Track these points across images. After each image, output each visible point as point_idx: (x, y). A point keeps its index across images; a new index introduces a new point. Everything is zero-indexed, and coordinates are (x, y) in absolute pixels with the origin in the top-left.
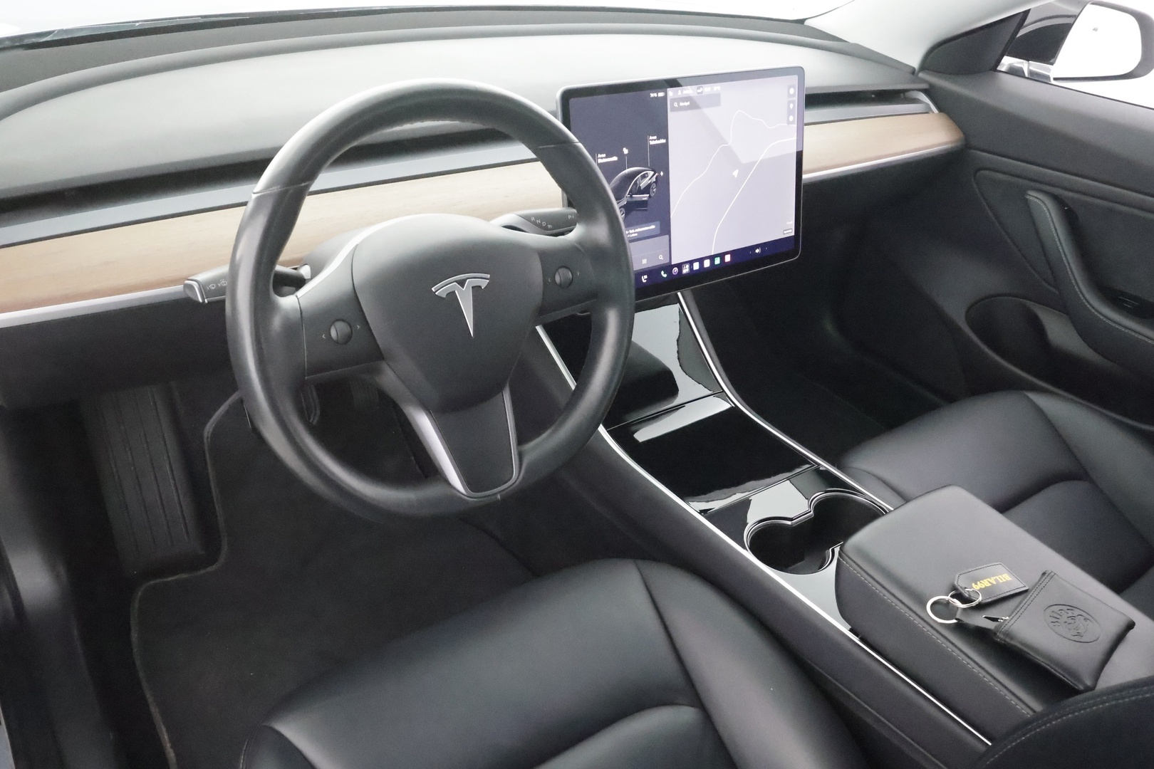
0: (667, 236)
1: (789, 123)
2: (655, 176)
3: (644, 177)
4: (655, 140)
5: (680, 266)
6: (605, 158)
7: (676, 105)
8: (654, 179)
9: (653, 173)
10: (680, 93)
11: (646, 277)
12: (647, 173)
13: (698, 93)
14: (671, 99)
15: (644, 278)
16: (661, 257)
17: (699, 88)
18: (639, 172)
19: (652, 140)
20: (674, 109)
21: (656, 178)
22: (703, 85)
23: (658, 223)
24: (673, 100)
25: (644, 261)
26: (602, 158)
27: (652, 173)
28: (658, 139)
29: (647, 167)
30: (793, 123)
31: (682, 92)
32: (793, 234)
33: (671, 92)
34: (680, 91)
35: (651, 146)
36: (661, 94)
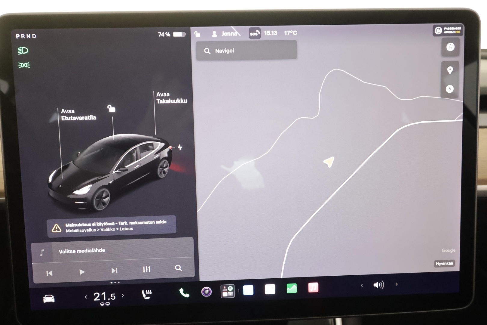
0: (191, 239)
1: (444, 94)
2: (167, 150)
3: (146, 148)
4: (166, 98)
5: (216, 286)
6: (73, 115)
7: (207, 51)
8: (165, 153)
9: (163, 144)
10: (214, 35)
11: (149, 292)
12: (152, 144)
13: (251, 37)
14: (198, 44)
15: (146, 294)
16: (178, 268)
17: (253, 31)
18: (135, 141)
19: (161, 98)
20: (202, 57)
21: (170, 152)
22: (261, 27)
23: (173, 218)
24: (201, 45)
25: (147, 270)
26: (68, 115)
27: (161, 145)
28: (172, 97)
29: (153, 135)
30: (454, 95)
31: (219, 34)
32: (457, 268)
33: (197, 33)
34: (214, 32)
35: (159, 106)
36: (178, 34)
